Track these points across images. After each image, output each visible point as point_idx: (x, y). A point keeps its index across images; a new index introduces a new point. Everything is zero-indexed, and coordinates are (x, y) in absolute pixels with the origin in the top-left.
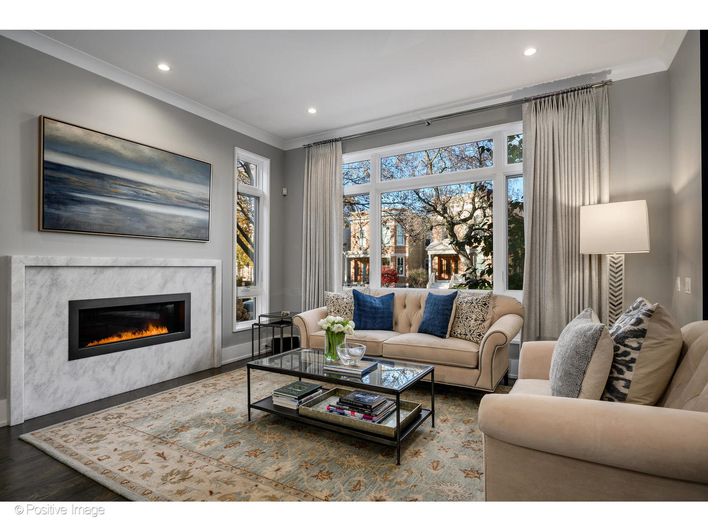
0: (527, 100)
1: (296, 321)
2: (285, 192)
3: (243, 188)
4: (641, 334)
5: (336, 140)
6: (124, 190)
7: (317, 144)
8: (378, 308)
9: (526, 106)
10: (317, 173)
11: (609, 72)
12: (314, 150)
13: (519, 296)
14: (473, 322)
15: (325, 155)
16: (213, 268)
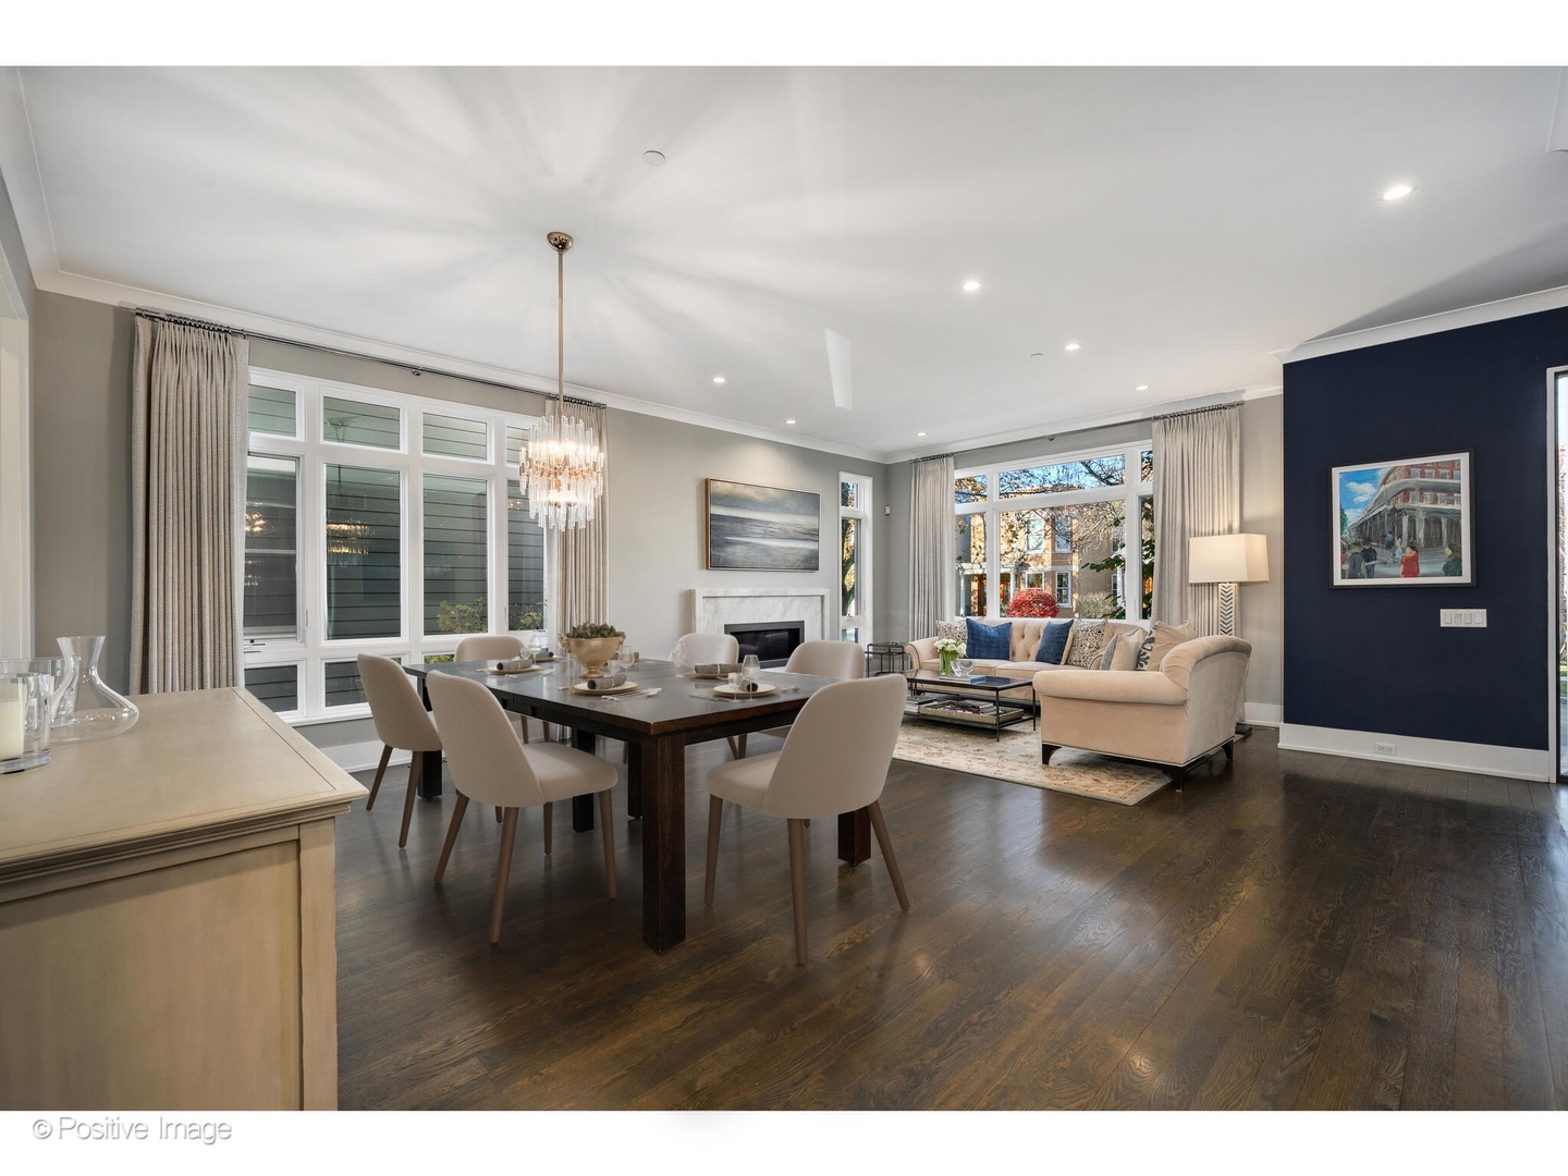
0: (1156, 418)
1: (908, 649)
2: (888, 511)
3: (844, 511)
4: (1151, 640)
5: (947, 455)
6: (757, 530)
7: (925, 459)
8: (993, 638)
9: (1155, 424)
10: (925, 492)
11: (1244, 391)
12: (921, 466)
13: (1147, 624)
14: (1087, 649)
15: (934, 472)
16: (822, 597)
